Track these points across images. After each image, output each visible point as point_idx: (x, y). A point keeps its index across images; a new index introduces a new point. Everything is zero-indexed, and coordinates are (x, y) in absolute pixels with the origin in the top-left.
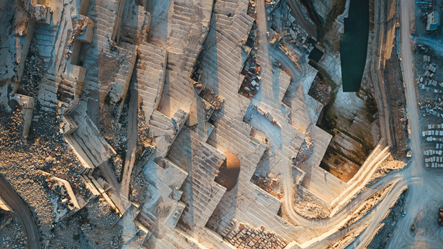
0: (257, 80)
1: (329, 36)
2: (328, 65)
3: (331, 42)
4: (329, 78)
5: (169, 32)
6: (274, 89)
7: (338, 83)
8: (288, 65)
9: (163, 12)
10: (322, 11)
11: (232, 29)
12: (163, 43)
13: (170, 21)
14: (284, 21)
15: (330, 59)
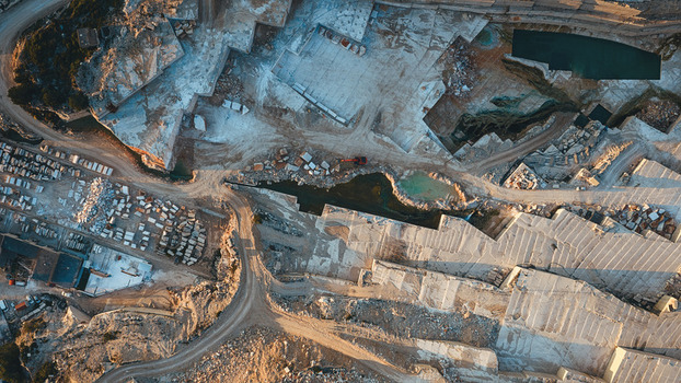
0: (649, 211)
1: (574, 94)
2: (618, 99)
3: (583, 92)
4: (637, 99)
5: (586, 342)
6: (663, 186)
7: (647, 86)
8: (624, 162)
9: (555, 349)
10: (535, 102)
11: (575, 245)
12: (602, 352)
13: (569, 341)
14: (555, 162)
15: (609, 94)
